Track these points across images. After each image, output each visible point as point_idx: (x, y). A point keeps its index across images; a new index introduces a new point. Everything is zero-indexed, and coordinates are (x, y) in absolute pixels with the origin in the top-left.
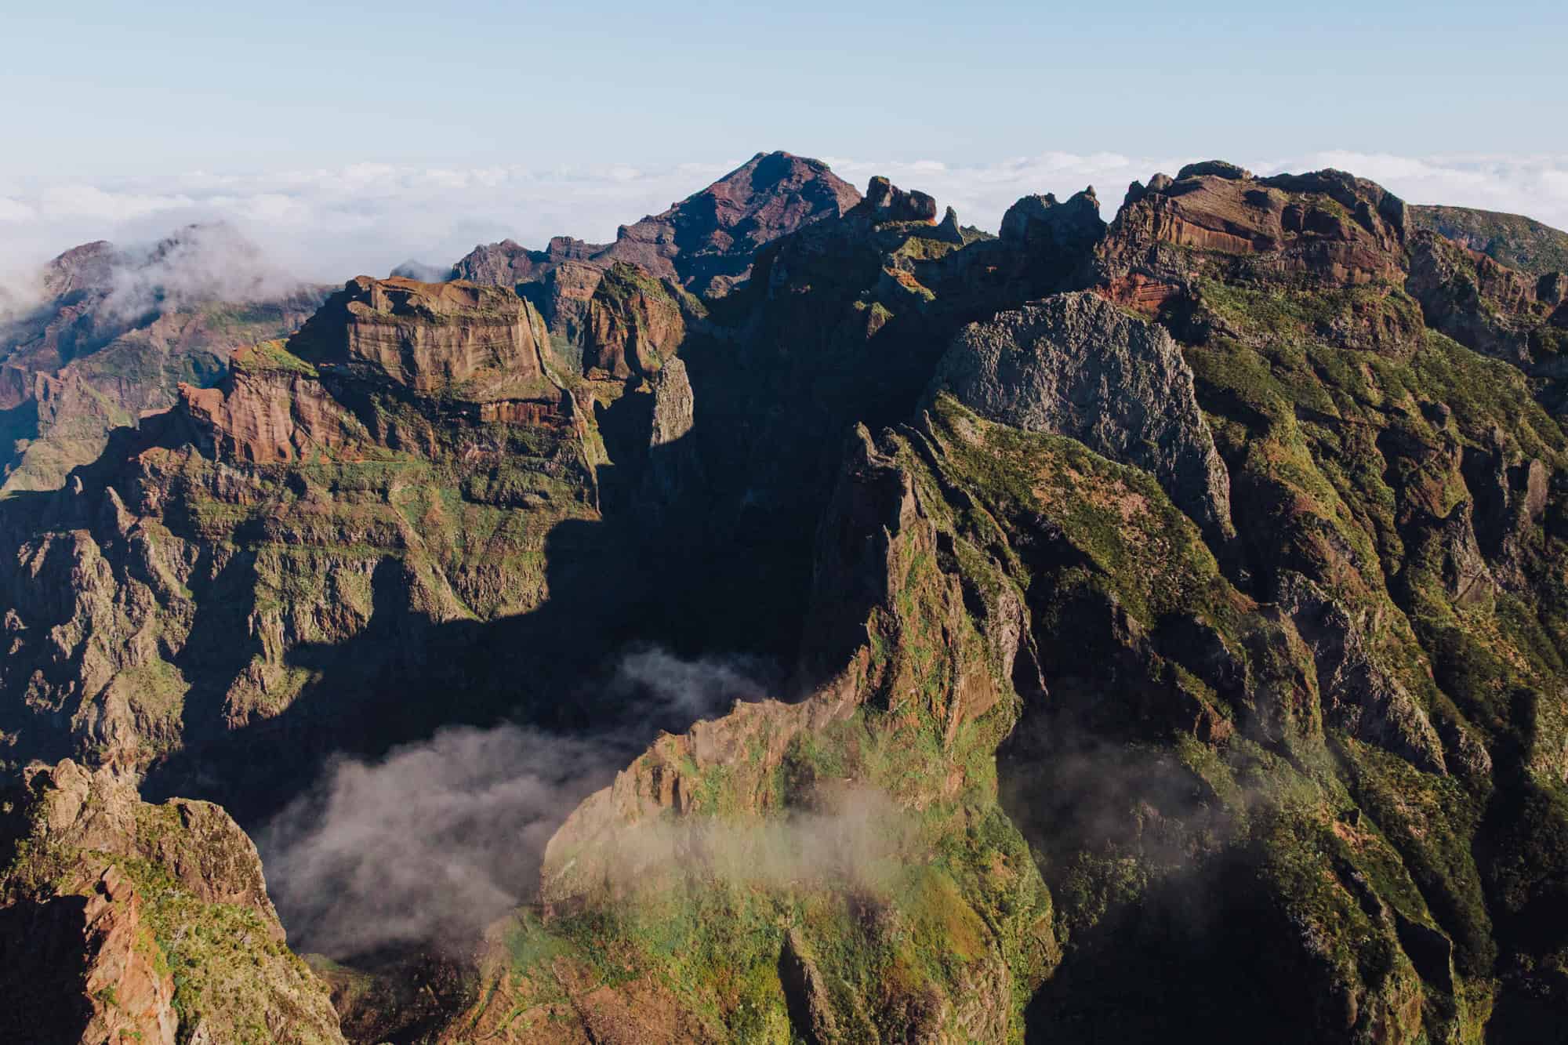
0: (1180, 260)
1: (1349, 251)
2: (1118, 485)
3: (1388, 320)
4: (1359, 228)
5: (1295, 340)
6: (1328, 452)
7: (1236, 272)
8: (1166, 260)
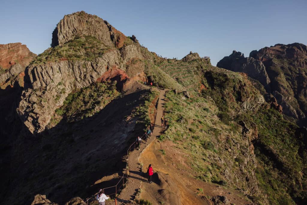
0: (270, 55)
1: (297, 53)
2: (254, 82)
3: (303, 63)
4: (298, 50)
5: (286, 66)
6: (289, 79)
7: (278, 57)
8: (267, 55)
